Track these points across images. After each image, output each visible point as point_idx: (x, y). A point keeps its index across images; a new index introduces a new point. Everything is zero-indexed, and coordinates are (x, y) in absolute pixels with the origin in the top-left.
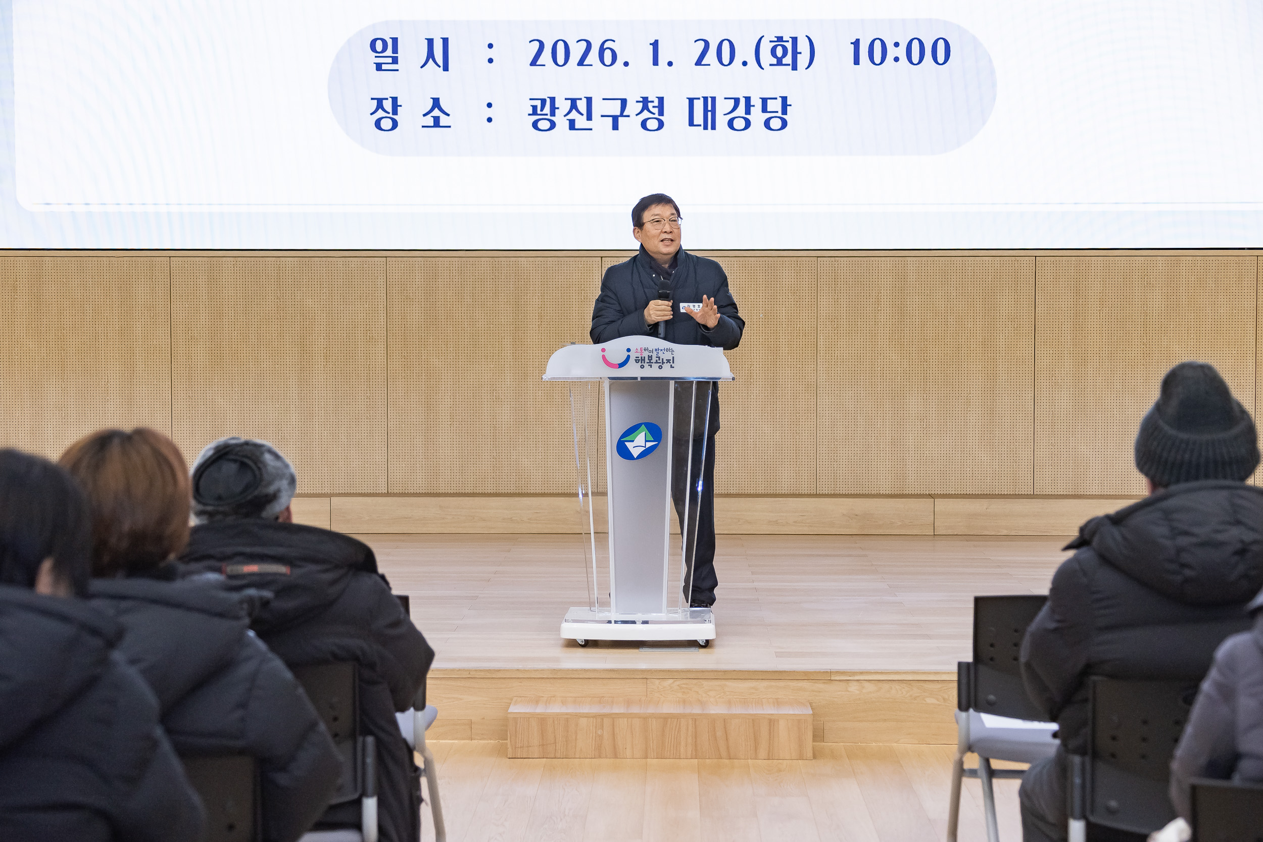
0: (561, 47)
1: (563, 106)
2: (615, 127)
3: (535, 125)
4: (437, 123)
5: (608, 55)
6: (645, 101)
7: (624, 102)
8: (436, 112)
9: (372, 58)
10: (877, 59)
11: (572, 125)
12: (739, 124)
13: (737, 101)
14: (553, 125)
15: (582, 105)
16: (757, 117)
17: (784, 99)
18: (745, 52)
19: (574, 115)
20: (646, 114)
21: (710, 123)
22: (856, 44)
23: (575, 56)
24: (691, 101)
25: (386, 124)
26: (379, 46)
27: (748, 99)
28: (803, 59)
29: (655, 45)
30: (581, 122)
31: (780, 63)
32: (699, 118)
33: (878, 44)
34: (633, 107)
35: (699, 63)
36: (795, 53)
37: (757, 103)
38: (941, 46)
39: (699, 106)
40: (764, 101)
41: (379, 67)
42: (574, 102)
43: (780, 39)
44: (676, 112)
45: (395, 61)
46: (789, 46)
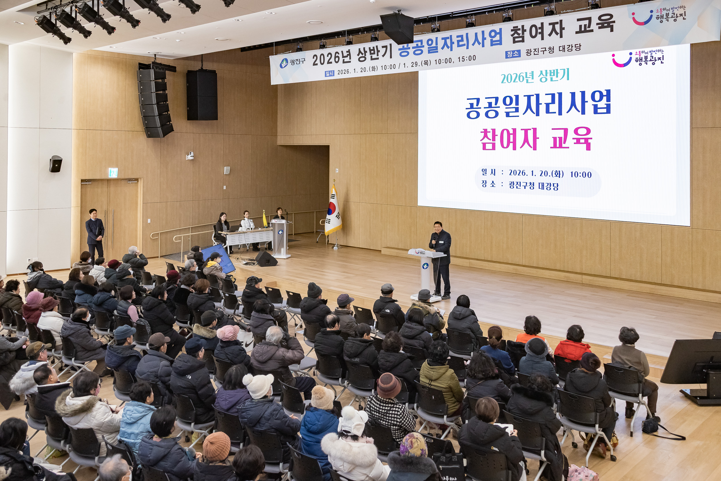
0: (515, 171)
1: (515, 183)
2: (525, 188)
3: (510, 187)
4: (493, 186)
5: (524, 173)
6: (531, 183)
7: (527, 183)
8: (493, 184)
9: (482, 173)
10: (576, 176)
11: (517, 188)
12: (549, 189)
13: (548, 184)
14: (513, 187)
15: (519, 183)
16: (552, 187)
17: (557, 184)
18: (550, 174)
19: (517, 185)
20: (531, 186)
21: (543, 188)
22: (572, 172)
23: (518, 173)
24: (539, 183)
25: (484, 186)
26: (483, 170)
27: (550, 183)
28: (561, 175)
29: (532, 171)
30: (519, 187)
31: (556, 176)
32: (541, 187)
33: (576, 173)
34: (528, 184)
35: (541, 176)
36: (560, 174)
37: (552, 184)
38: (589, 173)
39: (541, 184)
40: (554, 184)
41: (483, 174)
42: (517, 184)
43: (557, 171)
44: (536, 186)
45: (486, 173)
46: (558, 172)
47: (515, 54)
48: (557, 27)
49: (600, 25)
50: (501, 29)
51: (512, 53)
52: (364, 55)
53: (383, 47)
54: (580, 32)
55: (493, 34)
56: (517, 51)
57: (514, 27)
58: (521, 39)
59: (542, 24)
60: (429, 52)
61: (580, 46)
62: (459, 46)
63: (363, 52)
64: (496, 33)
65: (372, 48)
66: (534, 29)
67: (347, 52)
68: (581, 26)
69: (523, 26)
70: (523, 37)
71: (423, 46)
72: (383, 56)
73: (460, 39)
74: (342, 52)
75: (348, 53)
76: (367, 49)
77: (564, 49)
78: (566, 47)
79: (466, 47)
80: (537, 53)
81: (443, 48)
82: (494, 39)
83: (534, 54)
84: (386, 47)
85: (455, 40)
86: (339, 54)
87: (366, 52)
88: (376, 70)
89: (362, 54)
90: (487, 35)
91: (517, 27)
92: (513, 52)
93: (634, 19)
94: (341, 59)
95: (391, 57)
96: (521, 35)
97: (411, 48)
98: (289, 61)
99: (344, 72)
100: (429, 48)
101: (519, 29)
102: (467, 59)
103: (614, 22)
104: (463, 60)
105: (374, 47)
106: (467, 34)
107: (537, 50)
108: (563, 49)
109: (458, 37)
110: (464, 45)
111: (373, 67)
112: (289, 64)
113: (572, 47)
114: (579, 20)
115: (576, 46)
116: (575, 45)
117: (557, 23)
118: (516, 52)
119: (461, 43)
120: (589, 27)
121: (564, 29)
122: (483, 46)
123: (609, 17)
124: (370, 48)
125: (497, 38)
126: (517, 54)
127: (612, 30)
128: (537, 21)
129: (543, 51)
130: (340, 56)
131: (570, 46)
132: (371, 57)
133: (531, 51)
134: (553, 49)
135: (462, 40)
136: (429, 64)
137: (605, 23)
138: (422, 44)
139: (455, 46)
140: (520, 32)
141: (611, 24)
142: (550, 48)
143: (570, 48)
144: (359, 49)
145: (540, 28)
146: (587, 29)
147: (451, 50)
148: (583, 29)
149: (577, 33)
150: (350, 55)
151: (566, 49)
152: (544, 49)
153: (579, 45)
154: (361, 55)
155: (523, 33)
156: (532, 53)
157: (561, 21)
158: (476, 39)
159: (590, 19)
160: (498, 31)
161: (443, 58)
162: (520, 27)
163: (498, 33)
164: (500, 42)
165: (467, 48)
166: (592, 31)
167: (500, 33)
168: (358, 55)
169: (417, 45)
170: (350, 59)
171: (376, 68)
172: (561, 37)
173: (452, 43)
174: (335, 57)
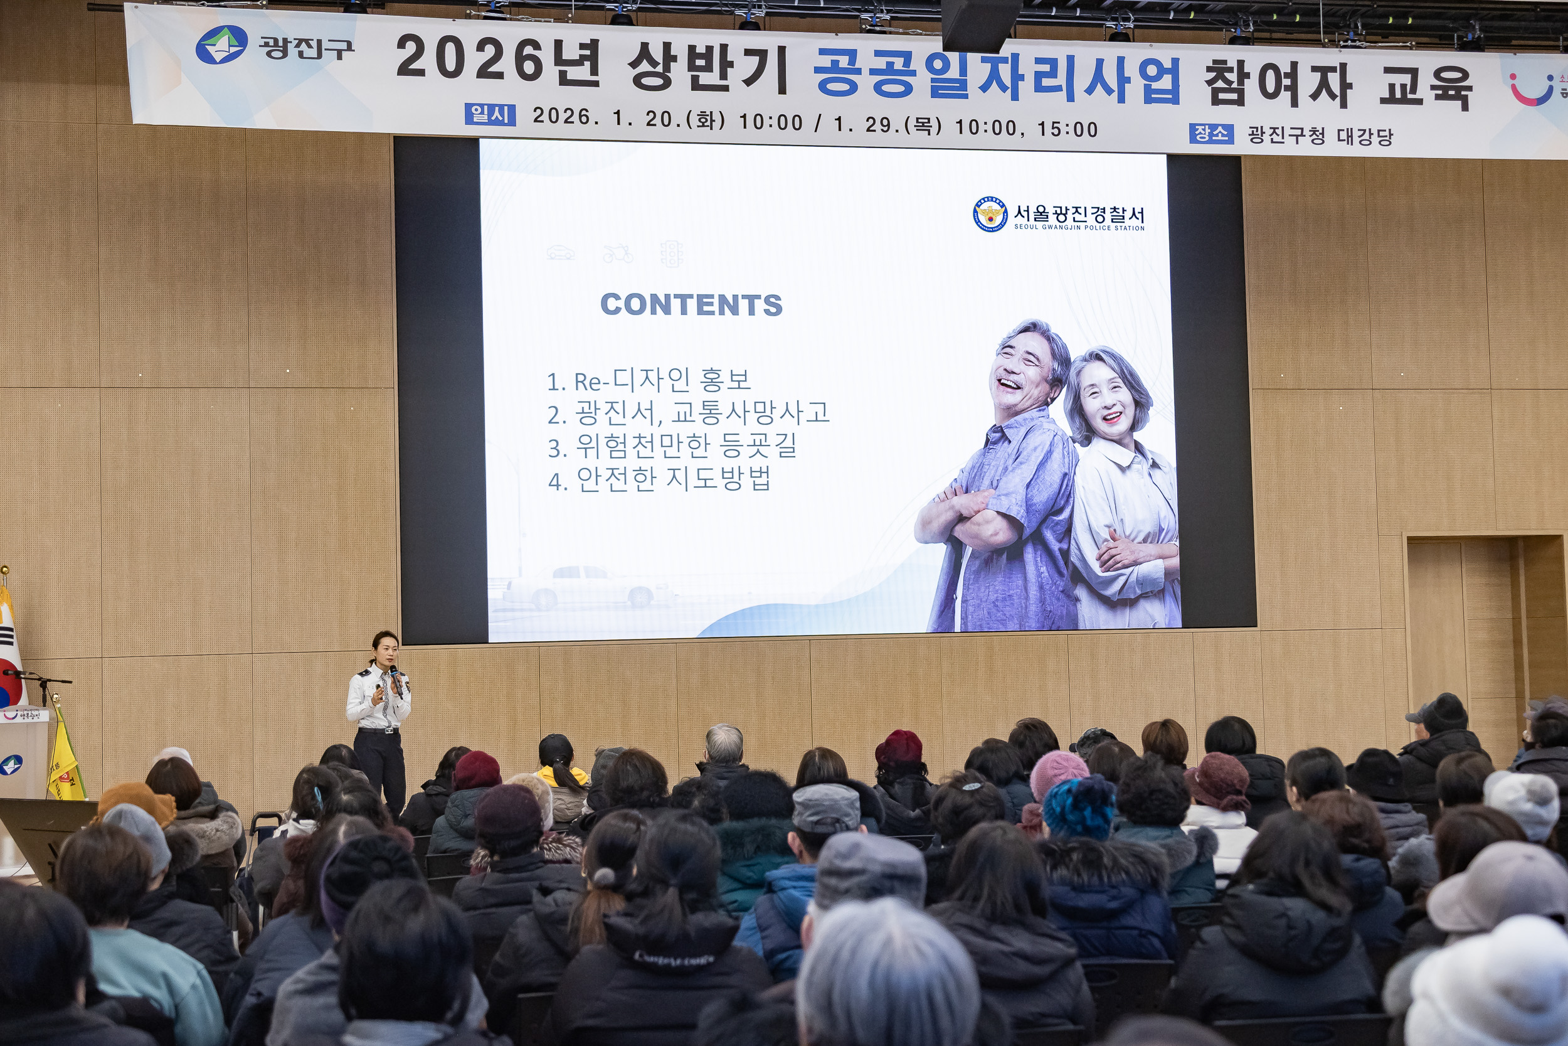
47: (1217, 135)
48: (1334, 80)
49: (1440, 92)
50: (1175, 61)
51: (1208, 131)
52: (660, 69)
53: (748, 52)
54: (1390, 100)
55: (1152, 70)
56: (1224, 126)
57: (1215, 62)
58: (1234, 96)
59: (1294, 65)
60: (935, 93)
61: (1391, 135)
62: (1039, 88)
63: (657, 54)
64: (1162, 71)
65: (701, 49)
66: (1270, 75)
67: (583, 46)
68: (1392, 87)
69: (1241, 63)
70: (1241, 93)
71: (913, 73)
72: (749, 82)
73: (1046, 68)
74: (558, 44)
75: (588, 52)
76: (680, 50)
77: (1350, 137)
78: (1356, 134)
79: (1064, 93)
80: (1279, 139)
81: (984, 88)
82: (1155, 85)
83: (1272, 141)
84: (762, 54)
85: (1028, 68)
86: (536, 45)
87: (675, 59)
88: (717, 124)
89: (654, 64)
90: (1132, 69)
91: (1225, 62)
92: (1213, 127)
93: (1514, 87)
94: (551, 71)
95: (782, 90)
96: (1235, 85)
97: (865, 72)
98: (254, 40)
99: (563, 116)
100: (933, 80)
101: (1231, 70)
102: (1067, 129)
103: (1470, 88)
104: (1056, 131)
105: (710, 49)
106: (1071, 59)
107: (1279, 131)
108: (1348, 137)
109: (1038, 61)
110: (1058, 88)
111: (702, 114)
112: (254, 52)
113: (1371, 134)
114: (1388, 70)
115: (1382, 134)
116: (1379, 131)
117: (1333, 69)
118: (1220, 129)
119: (1046, 82)
120: (1414, 90)
121: (1350, 86)
122: (1121, 99)
123: (1458, 75)
124: (692, 48)
125: (1166, 82)
126: (1223, 135)
127: (1465, 108)
128: (1282, 56)
129: (1297, 136)
130: (547, 56)
131: (1365, 131)
132: (695, 79)
133: (1263, 133)
134: (1323, 134)
135: (1053, 74)
136: (934, 130)
137: (1452, 88)
138: (907, 63)
139: (1026, 87)
140: (1233, 77)
141: (1463, 93)
142: (1314, 131)
143: (1366, 136)
144: (645, 46)
145: (1287, 75)
146: (1410, 96)
147: (1015, 97)
148: (1398, 95)
149: (1383, 101)
150: (594, 59)
151: (1356, 140)
152: (1299, 132)
153: (1387, 133)
154: (645, 66)
155: (1241, 82)
156: (1266, 137)
157: (1343, 66)
158: (1098, 76)
159: (1414, 72)
160: (1167, 64)
161: (985, 117)
162: (1232, 63)
163: (1167, 71)
164: (1173, 96)
165: (1071, 98)
166: (1419, 102)
167: (1174, 70)
168: (634, 64)
169: (890, 65)
170: (594, 71)
171: (717, 117)
172: (1344, 105)
173: (1017, 77)
174: (520, 59)
